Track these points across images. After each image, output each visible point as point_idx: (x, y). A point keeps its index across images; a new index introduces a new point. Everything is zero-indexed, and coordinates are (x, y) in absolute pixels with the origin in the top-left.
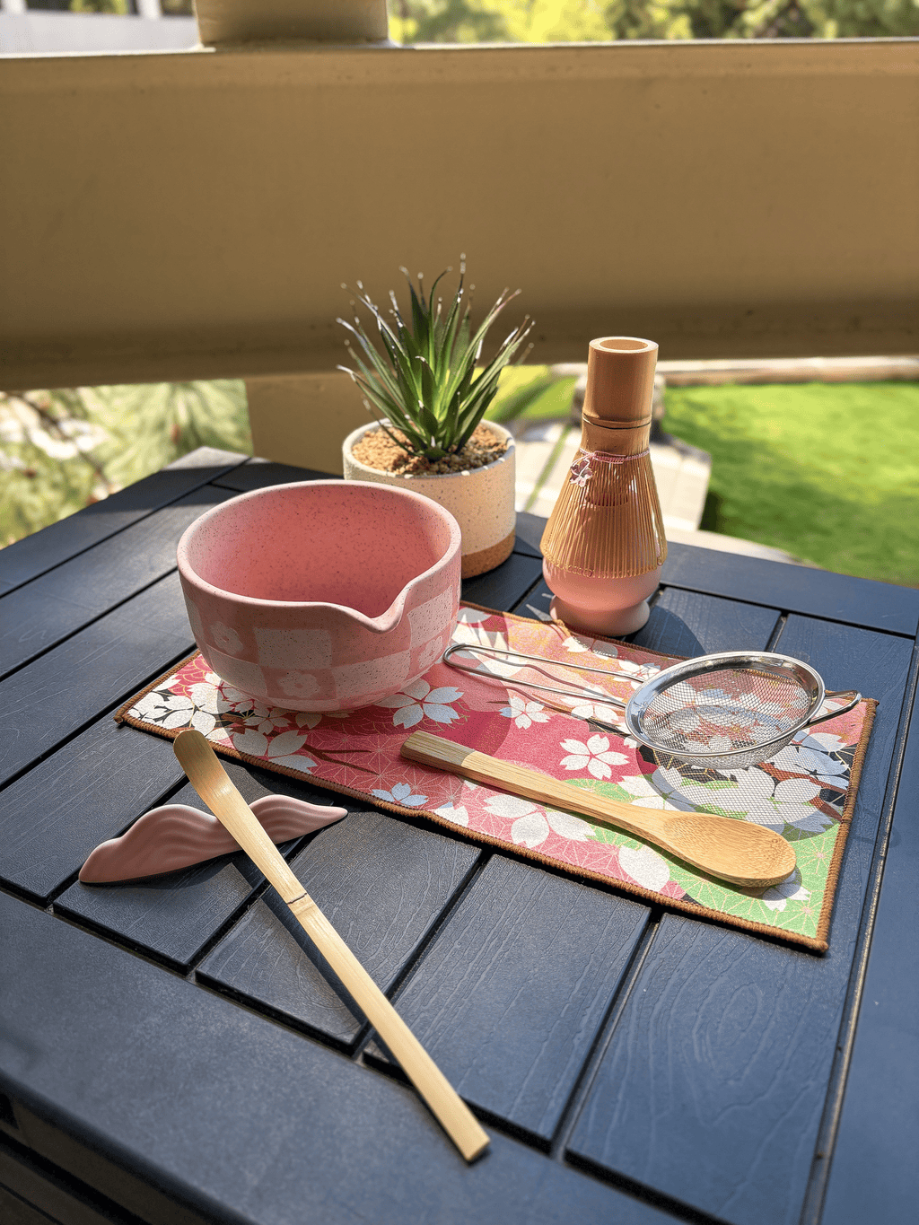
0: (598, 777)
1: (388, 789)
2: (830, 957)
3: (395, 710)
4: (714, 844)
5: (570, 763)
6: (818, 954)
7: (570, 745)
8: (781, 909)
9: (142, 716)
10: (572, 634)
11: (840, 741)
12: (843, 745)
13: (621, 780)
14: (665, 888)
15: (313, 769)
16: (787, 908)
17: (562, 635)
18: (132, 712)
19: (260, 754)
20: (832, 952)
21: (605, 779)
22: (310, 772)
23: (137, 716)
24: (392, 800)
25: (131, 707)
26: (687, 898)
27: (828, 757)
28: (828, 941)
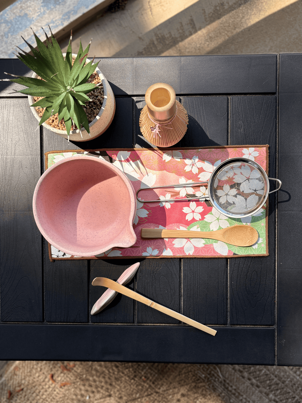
0: (198, 220)
1: (146, 251)
5: (189, 218)
7: (186, 210)
8: (257, 247)
9: (58, 256)
10: (164, 152)
13: (205, 218)
14: (228, 253)
15: (121, 254)
16: (258, 246)
17: (161, 155)
18: (53, 256)
21: (200, 219)
22: (121, 255)
23: (56, 257)
24: (149, 255)
26: (234, 254)
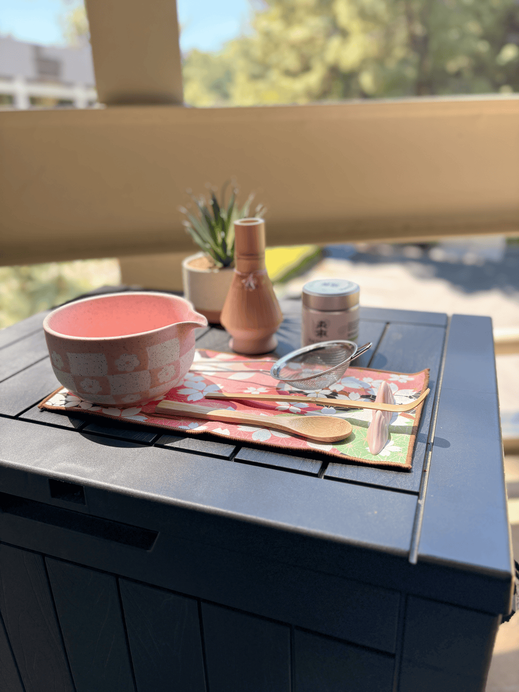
1: (187, 425)
2: (413, 472)
3: (188, 395)
4: (314, 428)
6: (406, 470)
9: (53, 404)
11: (414, 391)
12: (415, 393)
18: (47, 403)
19: (118, 415)
20: (413, 470)
23: (50, 404)
25: (47, 401)
27: (408, 398)
28: (412, 464)
